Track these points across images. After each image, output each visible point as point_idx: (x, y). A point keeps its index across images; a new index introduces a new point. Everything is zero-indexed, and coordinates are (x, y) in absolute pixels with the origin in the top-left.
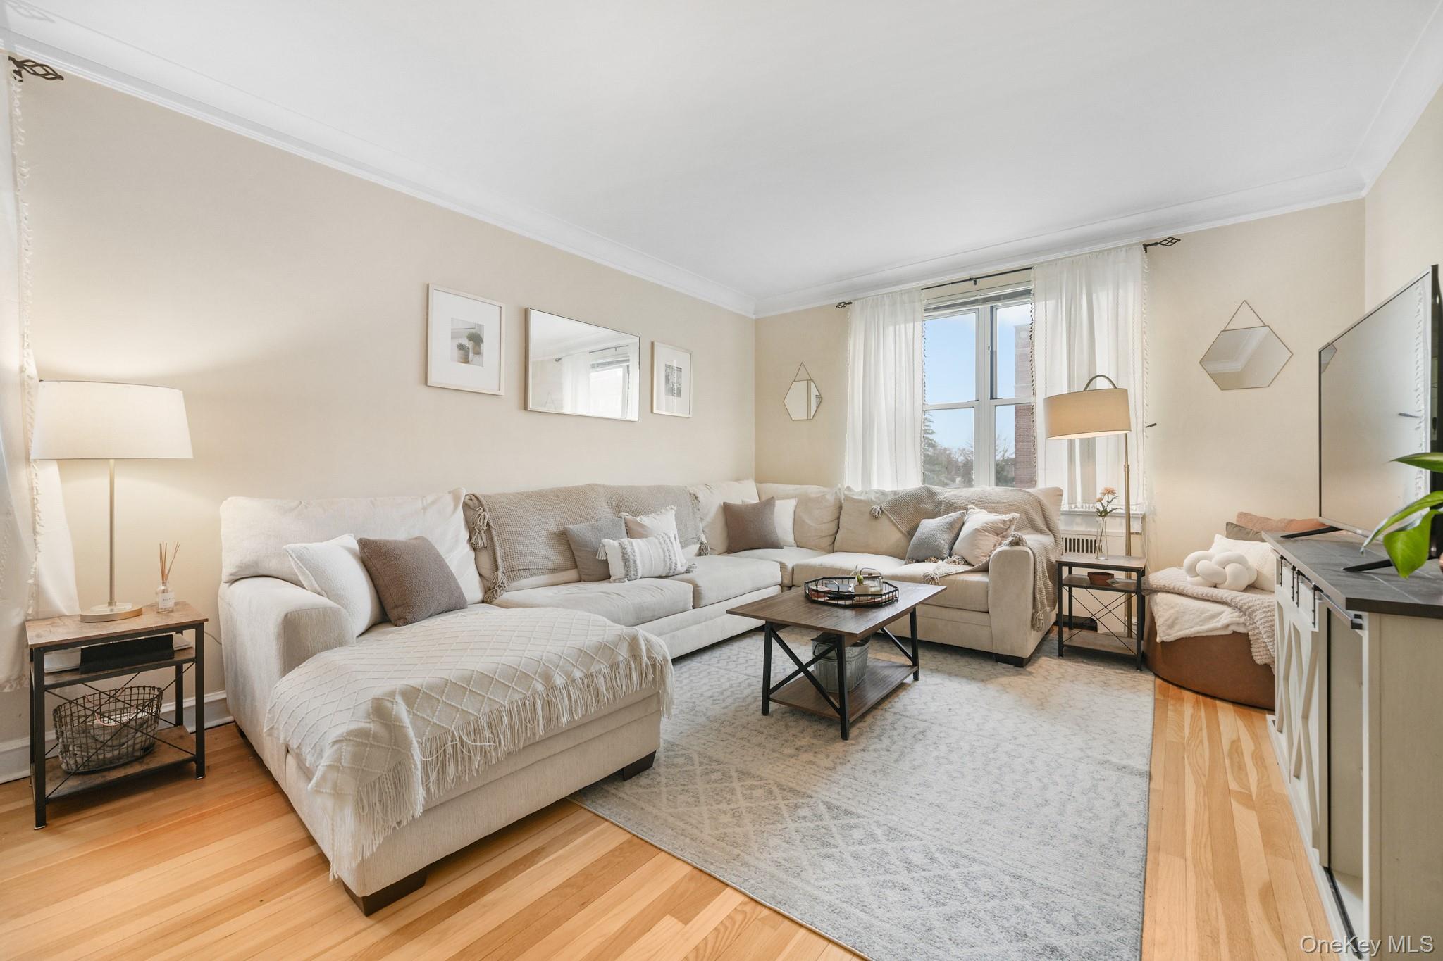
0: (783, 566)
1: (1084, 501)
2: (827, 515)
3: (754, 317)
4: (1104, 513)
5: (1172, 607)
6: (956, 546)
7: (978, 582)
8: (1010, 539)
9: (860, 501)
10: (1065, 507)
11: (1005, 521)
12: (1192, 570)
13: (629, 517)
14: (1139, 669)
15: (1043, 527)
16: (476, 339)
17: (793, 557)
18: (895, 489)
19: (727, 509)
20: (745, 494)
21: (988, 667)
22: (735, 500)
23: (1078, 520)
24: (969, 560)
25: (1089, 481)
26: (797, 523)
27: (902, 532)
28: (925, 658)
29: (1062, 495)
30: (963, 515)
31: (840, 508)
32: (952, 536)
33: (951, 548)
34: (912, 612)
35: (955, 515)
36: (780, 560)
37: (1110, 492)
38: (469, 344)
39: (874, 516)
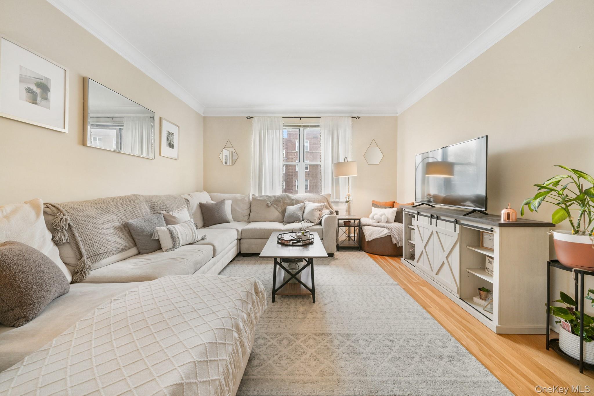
0: (237, 230)
1: (336, 198)
2: (246, 206)
3: (203, 115)
4: (347, 202)
5: (370, 230)
7: (318, 229)
9: (261, 200)
11: (322, 206)
12: (373, 218)
13: (165, 213)
14: (359, 250)
16: (44, 88)
17: (241, 226)
18: (273, 195)
19: (202, 207)
20: (206, 199)
21: (325, 259)
22: (204, 202)
24: (312, 221)
25: (338, 192)
26: (233, 210)
27: (279, 212)
29: (331, 196)
30: (304, 204)
31: (251, 203)
32: (302, 212)
33: (303, 217)
35: (302, 204)
36: (235, 228)
37: (349, 195)
38: (38, 91)
39: (268, 206)
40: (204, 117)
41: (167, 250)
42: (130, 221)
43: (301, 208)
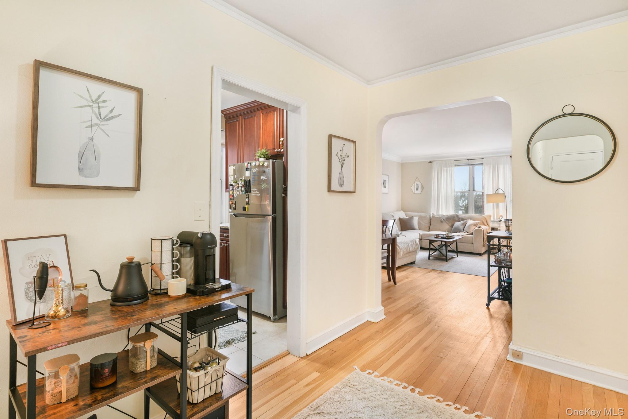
0: (419, 234)
1: (497, 218)
2: (428, 221)
3: (401, 162)
4: (500, 221)
6: (465, 229)
7: (471, 237)
8: (478, 227)
9: (438, 218)
10: (492, 219)
11: (477, 223)
15: (486, 224)
17: (422, 232)
18: (446, 214)
19: (400, 219)
20: (403, 215)
21: (473, 255)
22: (401, 217)
23: (496, 223)
24: (468, 232)
25: (498, 213)
26: (419, 223)
27: (449, 225)
28: (459, 254)
29: (491, 217)
30: (466, 221)
31: (431, 220)
32: (463, 227)
33: (463, 229)
34: (456, 241)
35: (464, 221)
37: (501, 216)
39: (442, 222)
43: (463, 224)
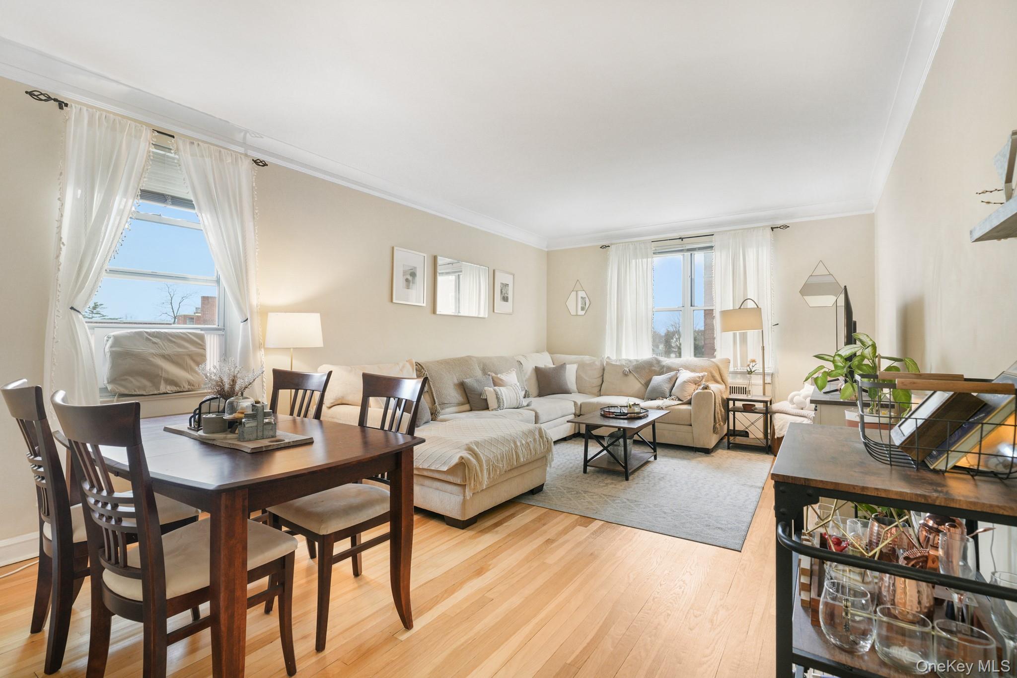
0: (575, 403)
1: (742, 366)
2: (597, 374)
3: (546, 250)
4: (750, 372)
5: (782, 420)
6: (673, 391)
7: (685, 409)
8: (702, 386)
9: (617, 365)
10: (731, 369)
11: (700, 377)
12: (792, 402)
13: (494, 375)
14: (767, 453)
15: (720, 380)
16: (413, 275)
17: (581, 399)
18: (636, 358)
19: (538, 370)
20: (546, 362)
21: (691, 454)
22: (541, 365)
23: (739, 376)
24: (681, 398)
25: (744, 355)
26: (578, 378)
27: (641, 383)
28: (659, 451)
29: (730, 362)
30: (676, 374)
31: (604, 370)
32: (671, 385)
33: (671, 392)
34: (653, 423)
35: (672, 373)
36: (573, 400)
37: (753, 361)
38: (410, 278)
39: (625, 374)
40: (548, 252)
41: (492, 410)
42: (466, 380)
43: (670, 379)
